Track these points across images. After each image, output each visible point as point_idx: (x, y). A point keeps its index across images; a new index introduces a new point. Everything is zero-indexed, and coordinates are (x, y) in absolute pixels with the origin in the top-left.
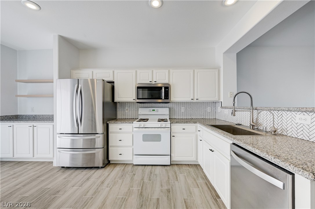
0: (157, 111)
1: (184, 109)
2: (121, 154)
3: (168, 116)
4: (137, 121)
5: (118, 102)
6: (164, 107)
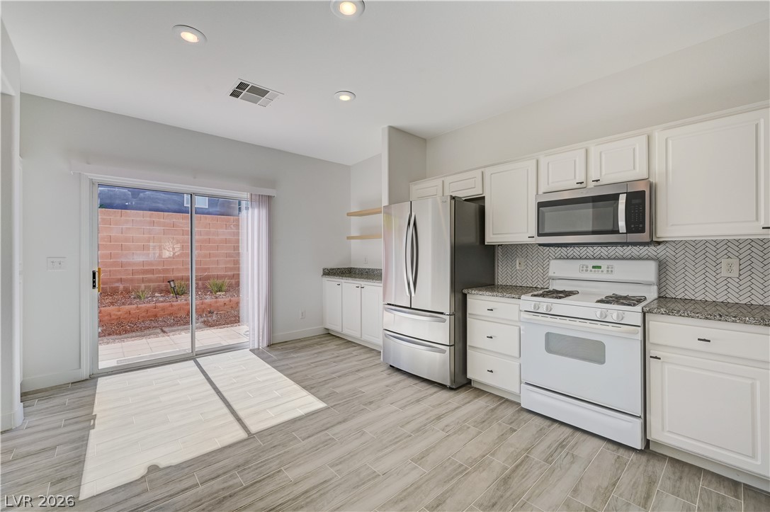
2: (491, 371)
3: (655, 288)
4: (535, 296)
5: (499, 245)
6: (640, 259)
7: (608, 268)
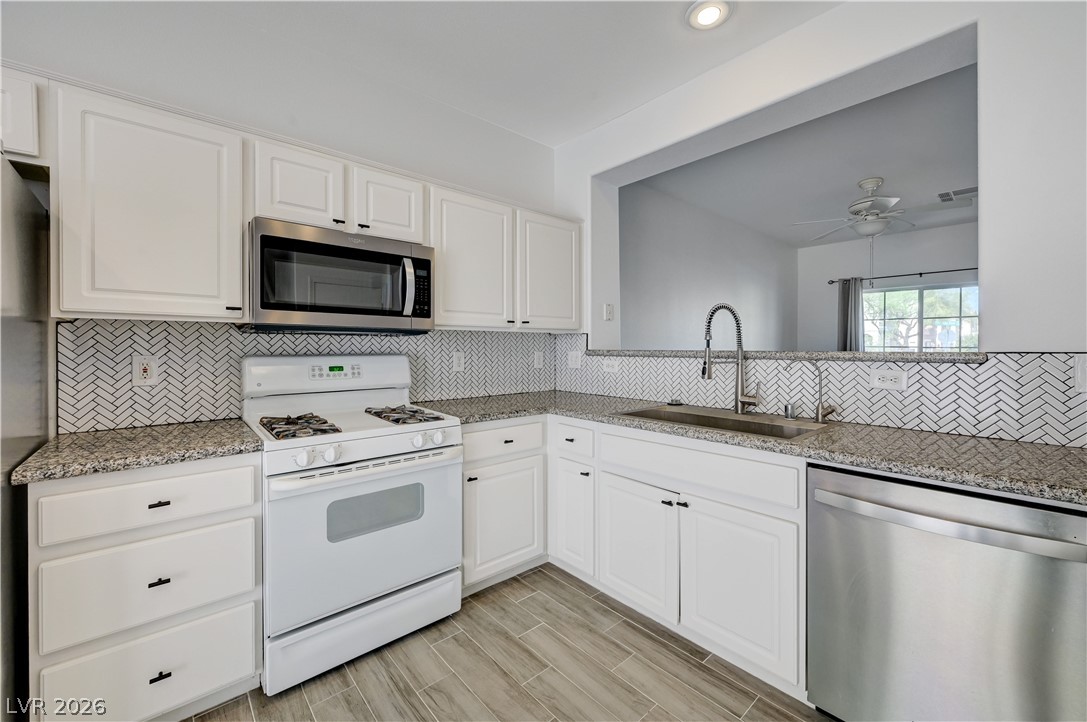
0: (356, 372)
1: (463, 361)
3: (407, 391)
6: (382, 354)
7: (353, 368)
